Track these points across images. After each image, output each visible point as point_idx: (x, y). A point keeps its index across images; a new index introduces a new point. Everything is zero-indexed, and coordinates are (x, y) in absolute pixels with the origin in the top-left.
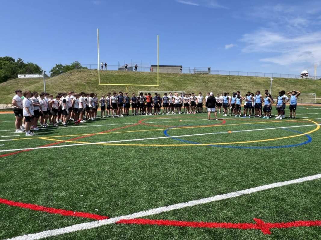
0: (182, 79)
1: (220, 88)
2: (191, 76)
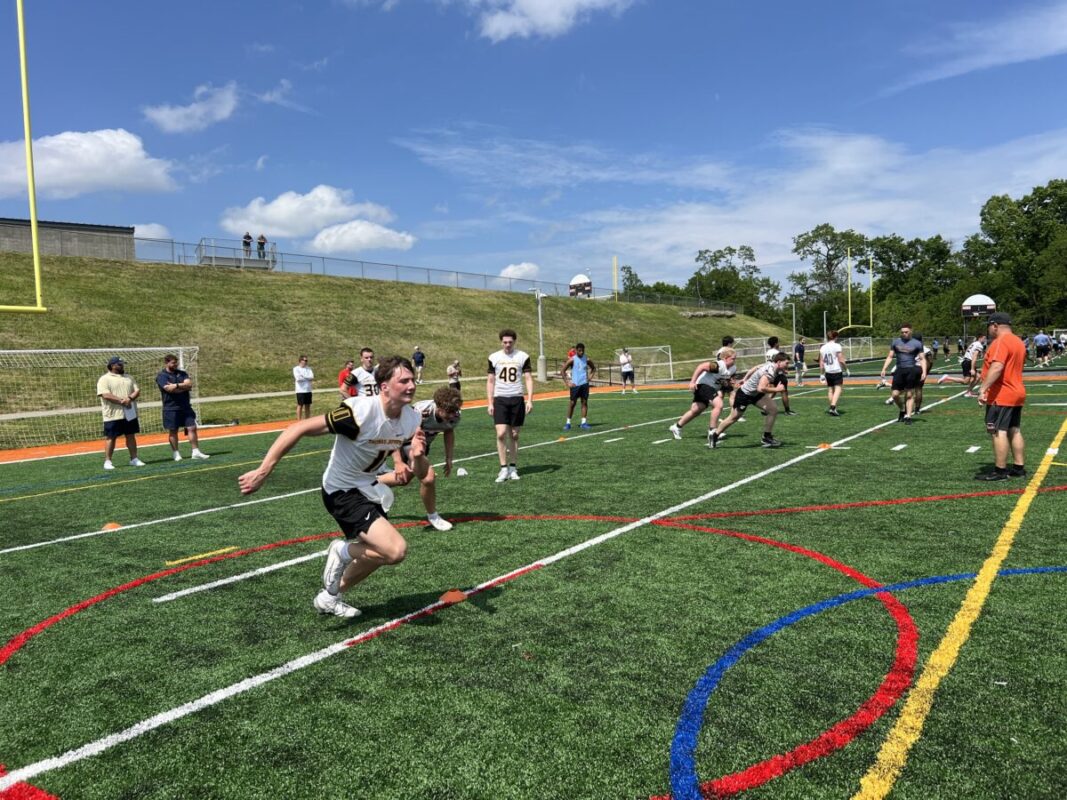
0: (148, 286)
1: (339, 330)
2: (195, 276)
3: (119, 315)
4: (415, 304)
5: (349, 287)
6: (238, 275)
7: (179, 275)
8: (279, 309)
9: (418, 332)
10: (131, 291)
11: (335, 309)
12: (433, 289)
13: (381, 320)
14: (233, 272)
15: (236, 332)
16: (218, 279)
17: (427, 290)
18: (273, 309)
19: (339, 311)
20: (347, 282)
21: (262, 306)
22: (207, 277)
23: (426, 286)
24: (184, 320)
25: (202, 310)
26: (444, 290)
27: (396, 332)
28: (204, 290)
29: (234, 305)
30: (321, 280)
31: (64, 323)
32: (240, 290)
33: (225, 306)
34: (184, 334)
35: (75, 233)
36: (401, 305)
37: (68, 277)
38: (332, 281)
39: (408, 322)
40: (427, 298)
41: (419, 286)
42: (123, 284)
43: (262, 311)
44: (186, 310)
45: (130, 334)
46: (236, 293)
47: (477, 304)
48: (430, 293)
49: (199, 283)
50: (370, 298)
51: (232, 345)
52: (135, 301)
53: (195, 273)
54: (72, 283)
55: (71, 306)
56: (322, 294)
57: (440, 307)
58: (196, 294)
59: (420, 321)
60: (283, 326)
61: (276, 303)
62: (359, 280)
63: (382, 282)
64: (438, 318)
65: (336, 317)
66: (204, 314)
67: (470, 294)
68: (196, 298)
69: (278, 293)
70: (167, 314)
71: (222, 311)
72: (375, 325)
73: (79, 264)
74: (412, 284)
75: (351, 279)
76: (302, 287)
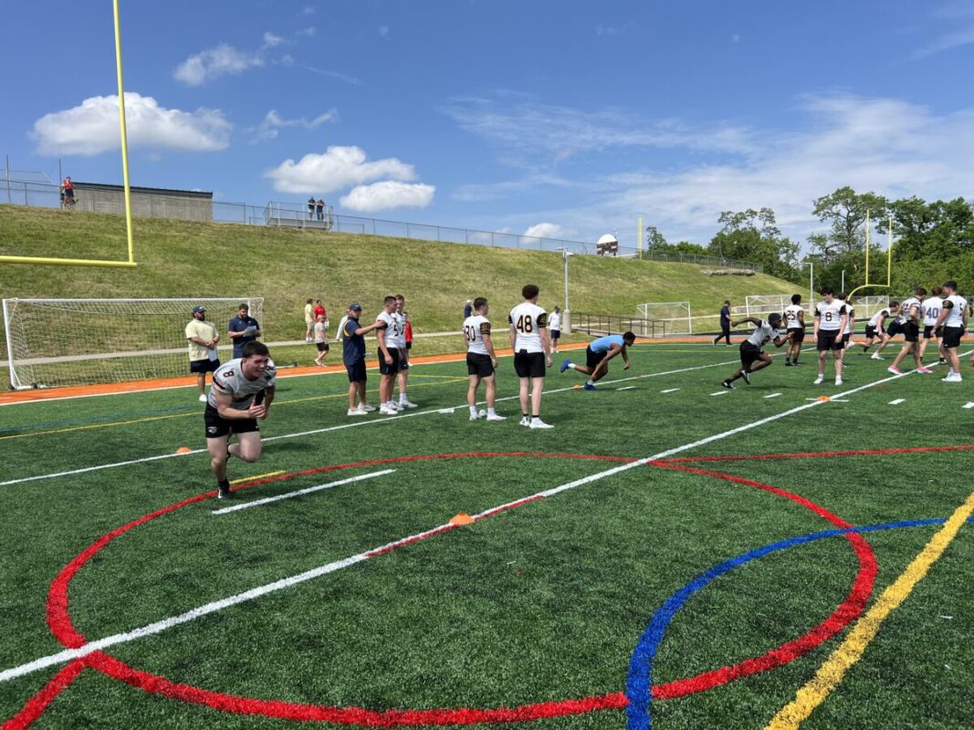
0: (223, 244)
2: (263, 235)
3: (198, 269)
4: (454, 261)
5: (396, 246)
6: (300, 235)
7: (249, 234)
8: (334, 266)
9: (455, 287)
10: (209, 248)
11: (383, 266)
12: (470, 248)
13: (423, 276)
14: (296, 232)
15: (297, 285)
16: (282, 238)
17: (465, 249)
18: (329, 265)
19: (387, 268)
20: (394, 242)
21: (319, 263)
22: (273, 237)
23: (464, 246)
24: (252, 274)
25: (268, 266)
26: (480, 249)
27: (436, 287)
28: (271, 248)
29: (296, 262)
30: (372, 239)
31: (153, 276)
32: (301, 248)
33: (288, 262)
34: (253, 286)
35: (163, 198)
36: (441, 263)
37: (157, 236)
38: (380, 240)
39: (447, 278)
40: (464, 256)
41: (458, 245)
42: (202, 242)
43: (320, 267)
44: (254, 265)
45: (207, 286)
46: (298, 251)
47: (509, 262)
48: (467, 251)
49: (267, 241)
50: (414, 256)
51: (293, 296)
52: (212, 257)
53: (263, 233)
54: (160, 241)
55: (159, 261)
56: (372, 252)
57: (477, 265)
58: (264, 251)
59: (458, 277)
60: (338, 280)
61: (332, 260)
62: (405, 240)
63: (425, 242)
64: (474, 274)
65: (384, 273)
66: (270, 269)
67: (503, 252)
68: (264, 255)
69: (334, 251)
70: (238, 269)
71: (285, 266)
72: (418, 281)
73: (166, 224)
74: (452, 243)
75: (397, 239)
76: (355, 246)
